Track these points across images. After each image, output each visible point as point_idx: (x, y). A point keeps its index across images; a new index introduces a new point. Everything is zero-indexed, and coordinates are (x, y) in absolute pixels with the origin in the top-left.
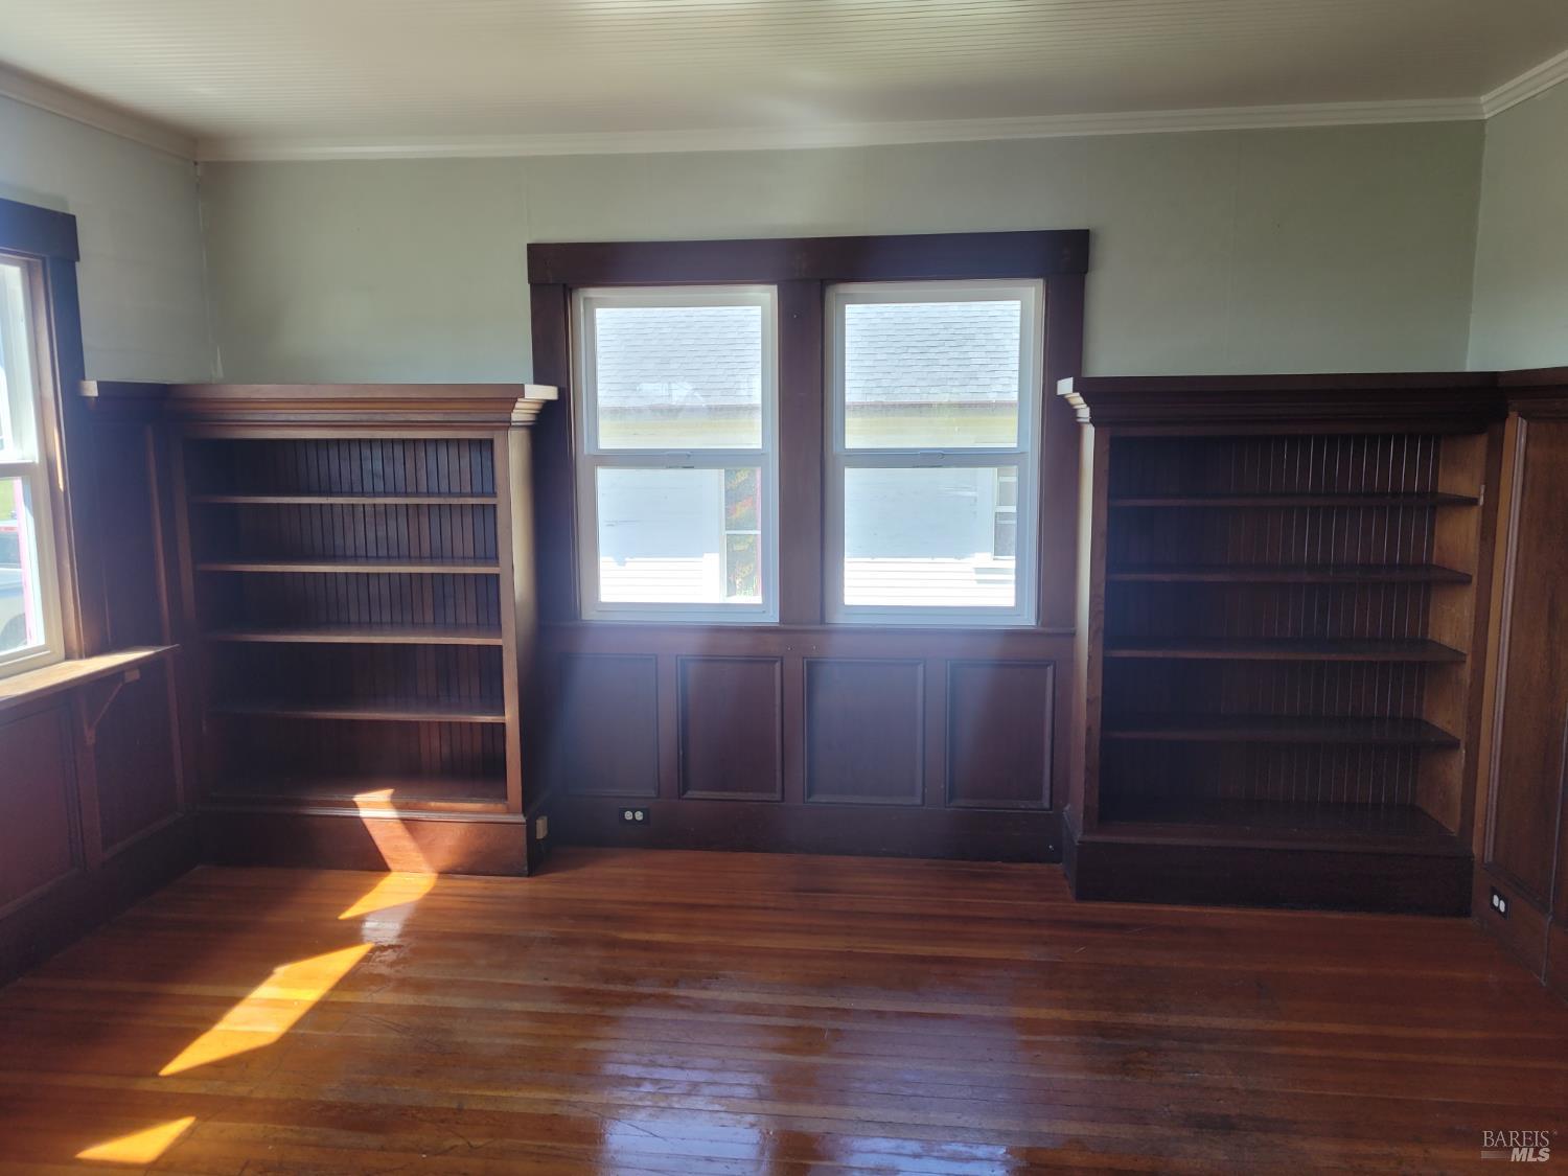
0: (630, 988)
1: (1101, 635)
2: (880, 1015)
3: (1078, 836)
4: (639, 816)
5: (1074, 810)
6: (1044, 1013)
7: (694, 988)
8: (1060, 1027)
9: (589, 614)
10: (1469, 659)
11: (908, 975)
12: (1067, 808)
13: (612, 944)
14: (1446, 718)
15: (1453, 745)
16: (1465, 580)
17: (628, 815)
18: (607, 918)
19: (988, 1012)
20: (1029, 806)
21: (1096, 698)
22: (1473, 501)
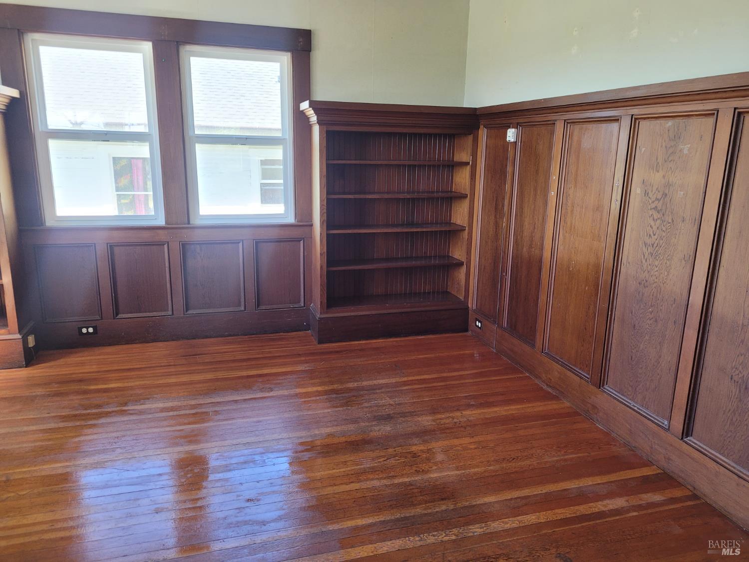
0: (100, 410)
1: (325, 224)
2: (236, 401)
3: (318, 316)
4: (91, 330)
5: (316, 306)
6: (310, 389)
7: (137, 405)
8: (319, 393)
9: (49, 223)
10: (467, 229)
11: (246, 383)
12: (311, 305)
13: (85, 392)
14: (458, 254)
15: (461, 264)
16: (465, 196)
17: (84, 331)
18: (81, 381)
19: (286, 392)
20: (295, 306)
21: (324, 252)
22: (467, 164)
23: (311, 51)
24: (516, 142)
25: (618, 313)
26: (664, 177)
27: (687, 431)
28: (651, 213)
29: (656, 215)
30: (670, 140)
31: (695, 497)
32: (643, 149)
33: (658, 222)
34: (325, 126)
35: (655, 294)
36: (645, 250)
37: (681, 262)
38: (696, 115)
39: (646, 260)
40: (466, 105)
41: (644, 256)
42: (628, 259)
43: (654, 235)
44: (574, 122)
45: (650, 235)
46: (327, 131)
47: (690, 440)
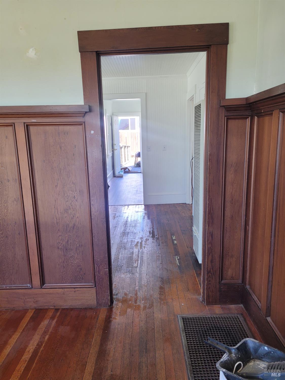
27: (43, 282)
31: (57, 310)
37: (14, 202)
47: (45, 286)
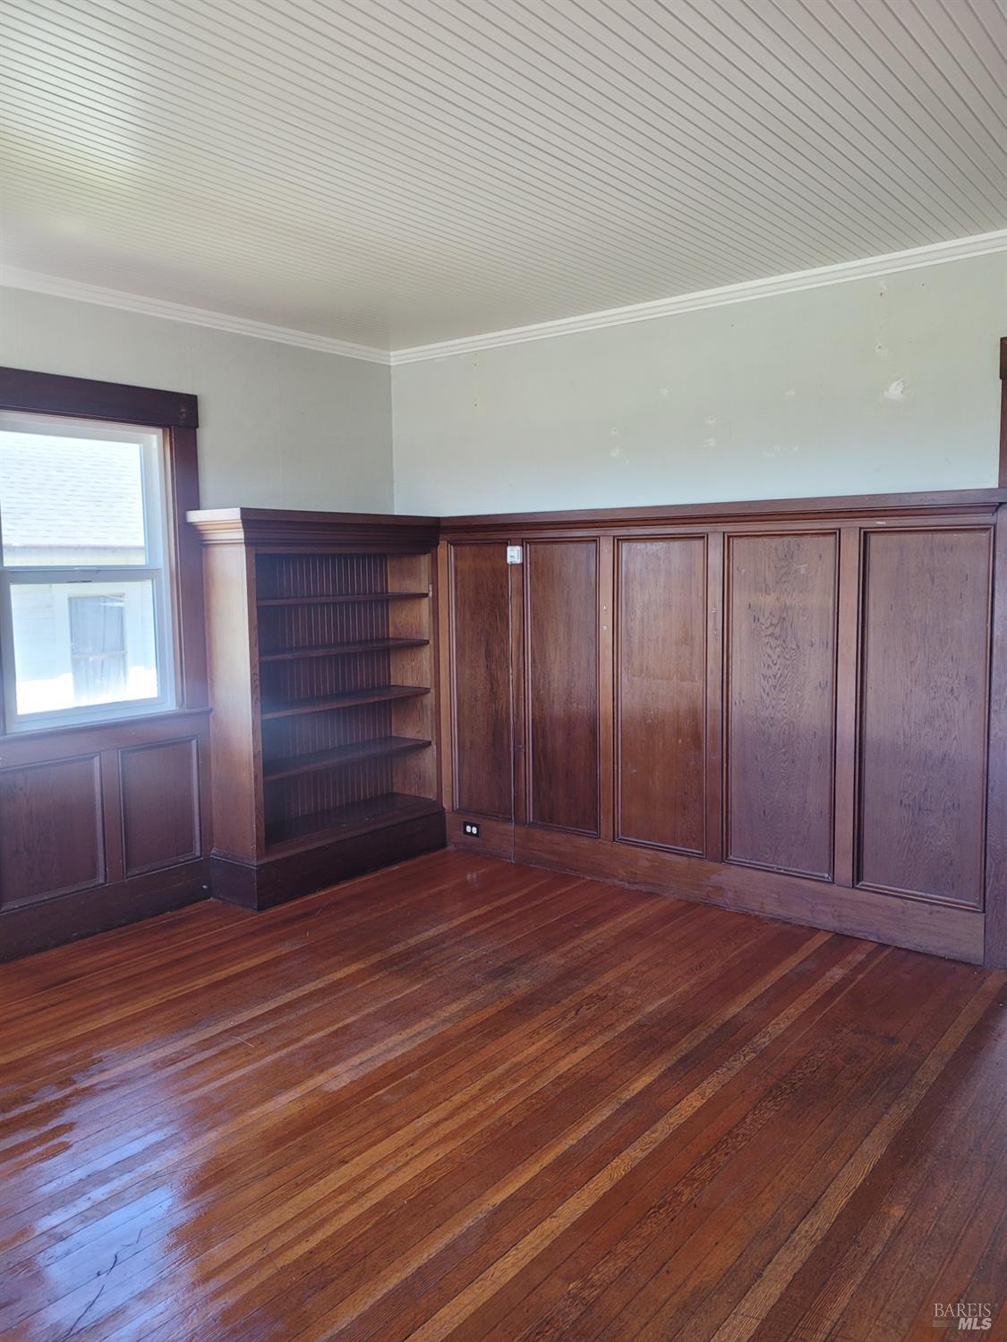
1: (259, 705)
3: (253, 862)
10: (432, 690)
12: (214, 851)
15: (426, 745)
16: (422, 643)
20: (186, 858)
21: (259, 752)
22: (426, 595)
23: (198, 427)
24: (523, 563)
25: (735, 763)
26: (778, 599)
27: (858, 875)
28: (766, 641)
29: (773, 643)
30: (780, 560)
31: (883, 947)
32: (743, 571)
33: (778, 649)
34: (254, 548)
35: (787, 732)
36: (764, 683)
37: (816, 690)
38: (812, 534)
39: (768, 694)
40: (399, 510)
41: (764, 691)
42: (740, 694)
43: (775, 665)
44: (629, 539)
45: (769, 666)
46: (256, 555)
47: (863, 885)
